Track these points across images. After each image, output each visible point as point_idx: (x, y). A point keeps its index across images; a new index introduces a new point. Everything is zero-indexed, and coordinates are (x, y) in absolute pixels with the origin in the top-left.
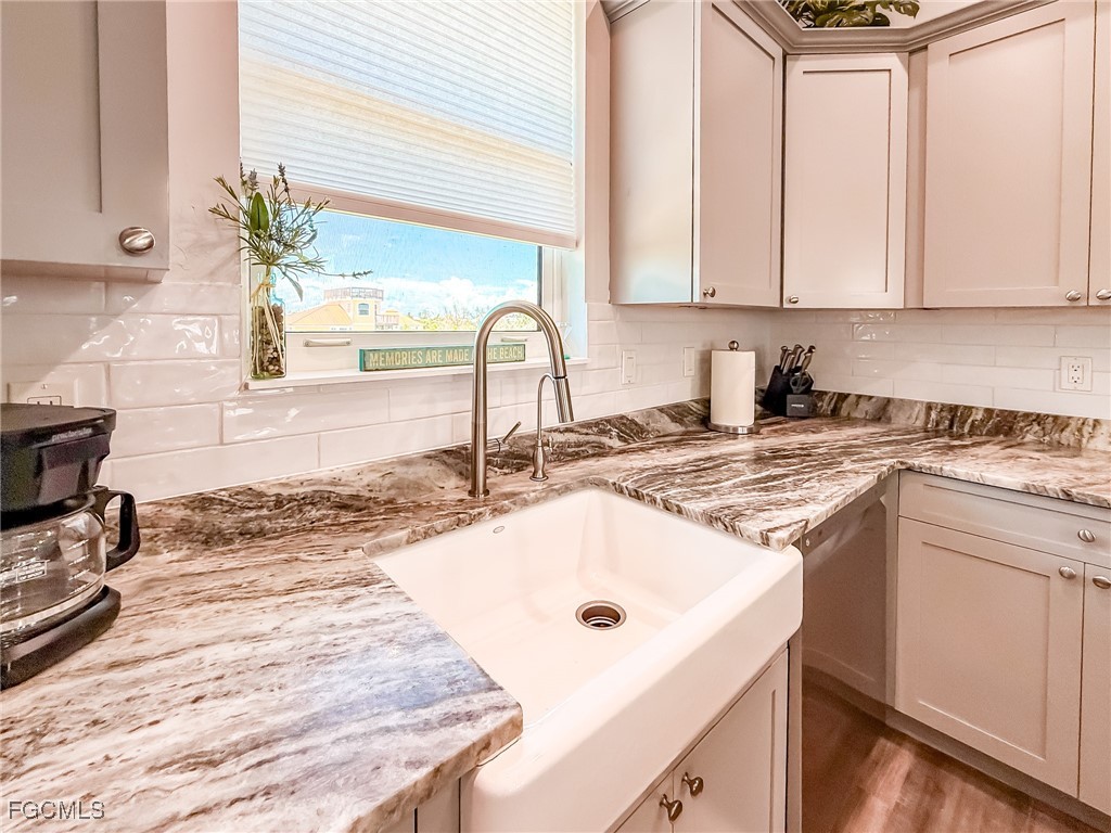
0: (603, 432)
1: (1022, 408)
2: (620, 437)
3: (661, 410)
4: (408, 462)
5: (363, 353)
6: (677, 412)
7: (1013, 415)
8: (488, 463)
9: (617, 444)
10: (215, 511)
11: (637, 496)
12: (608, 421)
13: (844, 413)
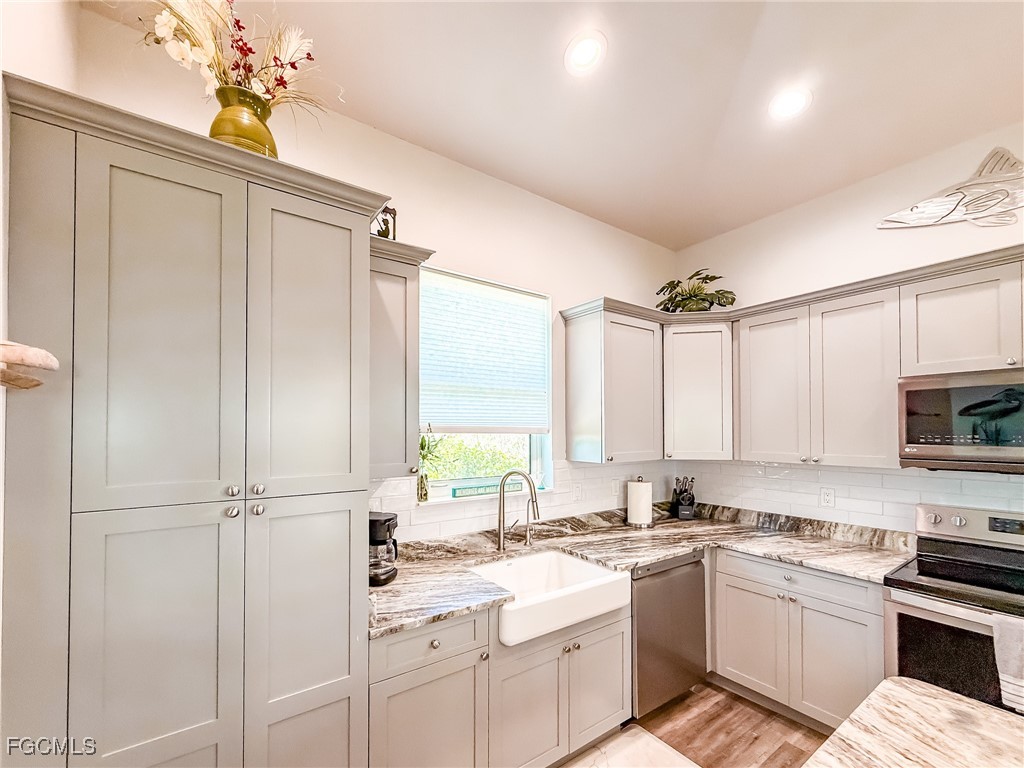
0: (562, 525)
1: (803, 516)
2: (572, 528)
3: (597, 514)
4: (472, 536)
5: (454, 491)
6: (607, 516)
7: (798, 520)
8: (505, 537)
9: (570, 532)
10: (410, 548)
11: (571, 553)
12: (565, 520)
13: (716, 517)
